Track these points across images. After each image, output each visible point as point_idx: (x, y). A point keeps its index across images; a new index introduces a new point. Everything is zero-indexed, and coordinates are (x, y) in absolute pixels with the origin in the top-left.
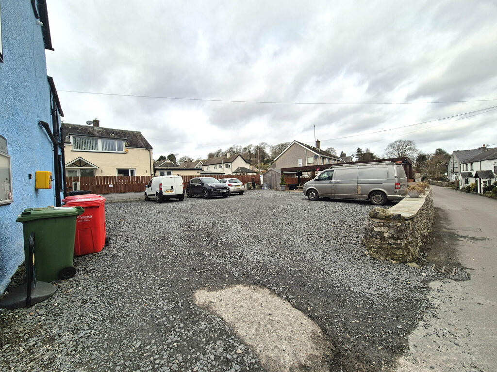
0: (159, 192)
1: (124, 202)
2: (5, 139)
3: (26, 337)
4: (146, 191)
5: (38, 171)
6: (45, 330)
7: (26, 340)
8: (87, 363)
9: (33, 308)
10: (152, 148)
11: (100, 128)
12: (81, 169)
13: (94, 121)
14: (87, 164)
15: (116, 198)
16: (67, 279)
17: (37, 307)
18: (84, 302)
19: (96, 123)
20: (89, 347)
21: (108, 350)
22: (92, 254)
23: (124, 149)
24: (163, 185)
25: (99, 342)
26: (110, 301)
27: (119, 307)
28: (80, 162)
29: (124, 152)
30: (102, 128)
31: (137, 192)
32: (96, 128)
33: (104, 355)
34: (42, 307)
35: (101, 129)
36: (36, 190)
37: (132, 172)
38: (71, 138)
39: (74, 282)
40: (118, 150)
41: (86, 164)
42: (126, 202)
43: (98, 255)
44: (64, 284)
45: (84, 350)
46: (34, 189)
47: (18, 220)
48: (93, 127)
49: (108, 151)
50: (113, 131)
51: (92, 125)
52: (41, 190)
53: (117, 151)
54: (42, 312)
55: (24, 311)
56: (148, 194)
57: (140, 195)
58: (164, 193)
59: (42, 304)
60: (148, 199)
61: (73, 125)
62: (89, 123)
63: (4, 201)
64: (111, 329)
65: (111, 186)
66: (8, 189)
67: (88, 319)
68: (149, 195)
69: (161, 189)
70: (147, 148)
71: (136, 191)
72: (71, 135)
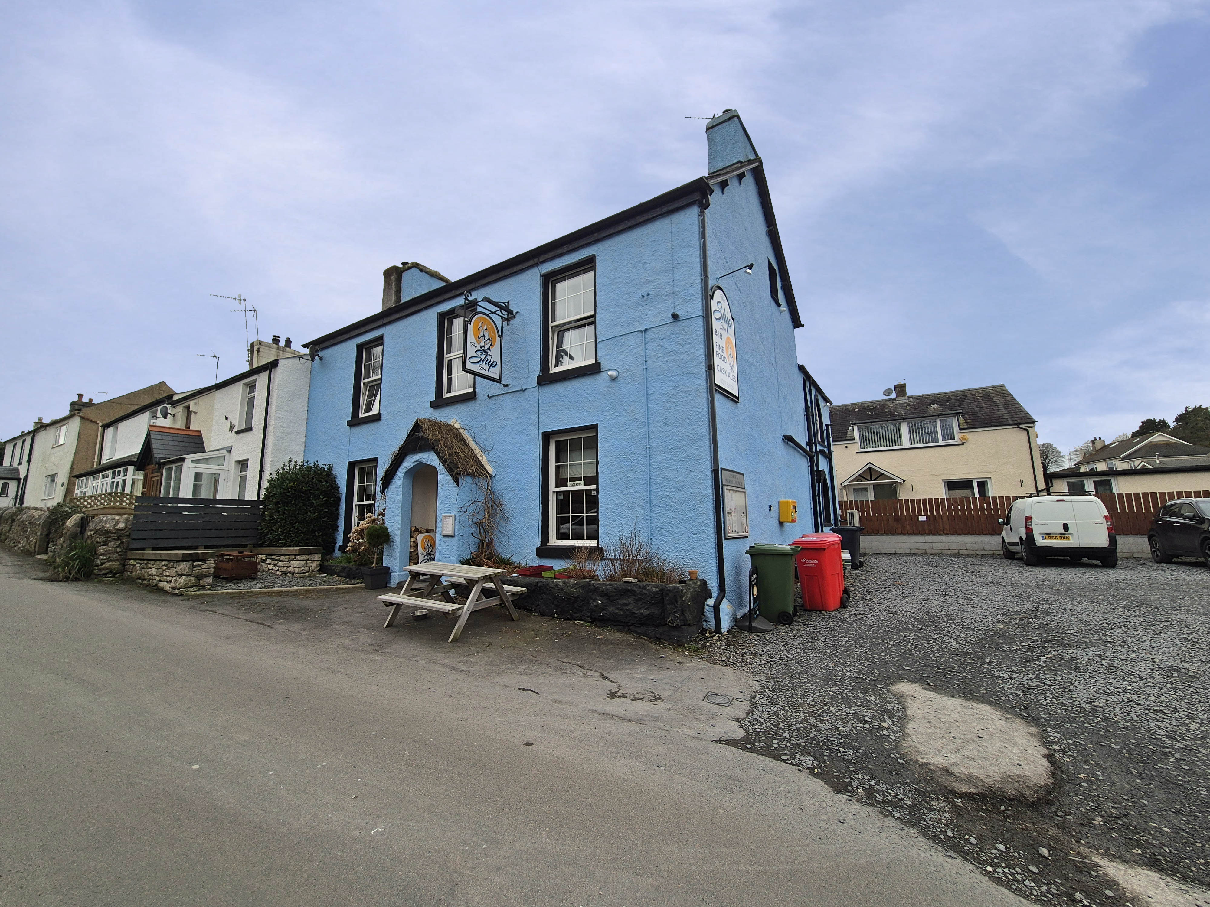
0: (1024, 538)
1: (954, 555)
2: (743, 474)
3: (743, 647)
4: (1004, 533)
5: (782, 500)
6: (754, 649)
7: (742, 649)
8: (767, 674)
9: (753, 634)
10: (1034, 422)
11: (909, 397)
12: (875, 486)
13: (896, 387)
14: (883, 474)
15: (935, 546)
16: (785, 624)
17: (755, 635)
18: (787, 644)
19: (901, 389)
20: (773, 667)
21: (783, 674)
22: (820, 611)
23: (958, 435)
24: (1034, 521)
25: (780, 668)
26: (806, 651)
27: (810, 657)
28: (870, 473)
29: (957, 441)
30: (912, 397)
31: (986, 535)
32: (902, 400)
33: (779, 675)
34: (758, 636)
35: (911, 400)
36: (781, 524)
37: (982, 485)
38: (856, 429)
39: (789, 629)
40: (944, 439)
41: (881, 475)
42: (957, 555)
43: (826, 614)
44: (781, 628)
45: (769, 668)
46: (778, 522)
47: (747, 552)
48: (895, 399)
49: (922, 445)
50: (935, 399)
51: (893, 395)
52: (786, 525)
53: (941, 442)
54: (756, 638)
55: (746, 634)
56: (1007, 541)
57: (991, 543)
58: (1040, 542)
59: (759, 634)
60: (1009, 555)
61: (862, 404)
62: (888, 392)
63: (741, 534)
64: (793, 666)
65: (922, 518)
66: (745, 522)
67: (782, 654)
68: (1008, 543)
69: (1029, 531)
70: (1018, 424)
71: (981, 532)
72: (855, 424)
